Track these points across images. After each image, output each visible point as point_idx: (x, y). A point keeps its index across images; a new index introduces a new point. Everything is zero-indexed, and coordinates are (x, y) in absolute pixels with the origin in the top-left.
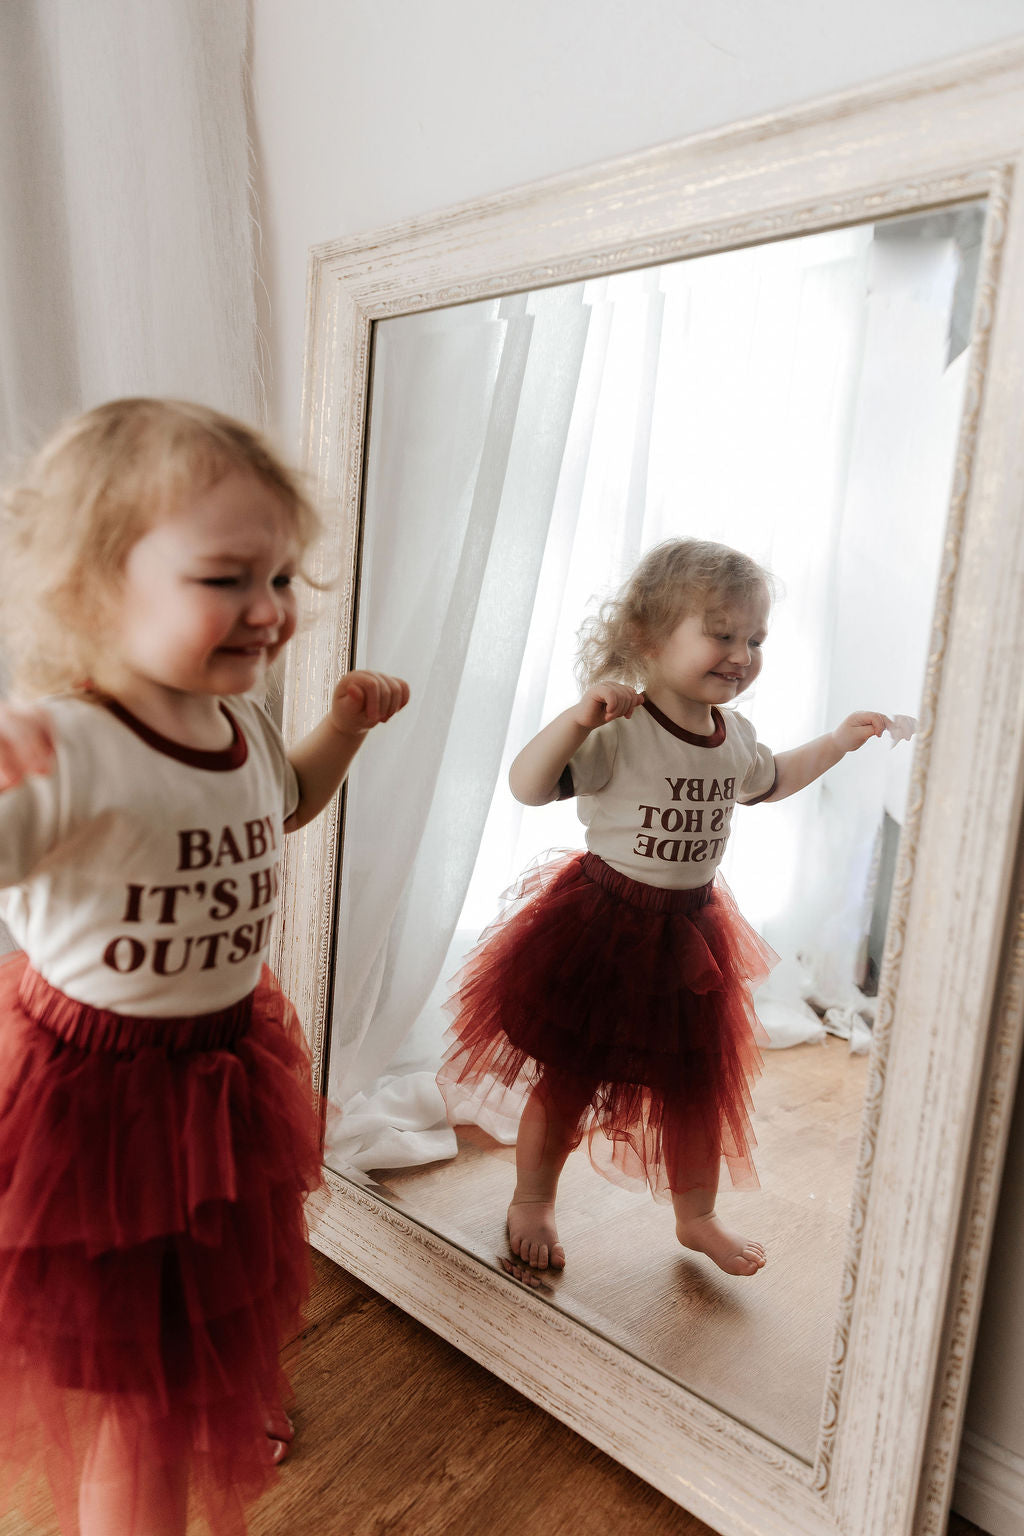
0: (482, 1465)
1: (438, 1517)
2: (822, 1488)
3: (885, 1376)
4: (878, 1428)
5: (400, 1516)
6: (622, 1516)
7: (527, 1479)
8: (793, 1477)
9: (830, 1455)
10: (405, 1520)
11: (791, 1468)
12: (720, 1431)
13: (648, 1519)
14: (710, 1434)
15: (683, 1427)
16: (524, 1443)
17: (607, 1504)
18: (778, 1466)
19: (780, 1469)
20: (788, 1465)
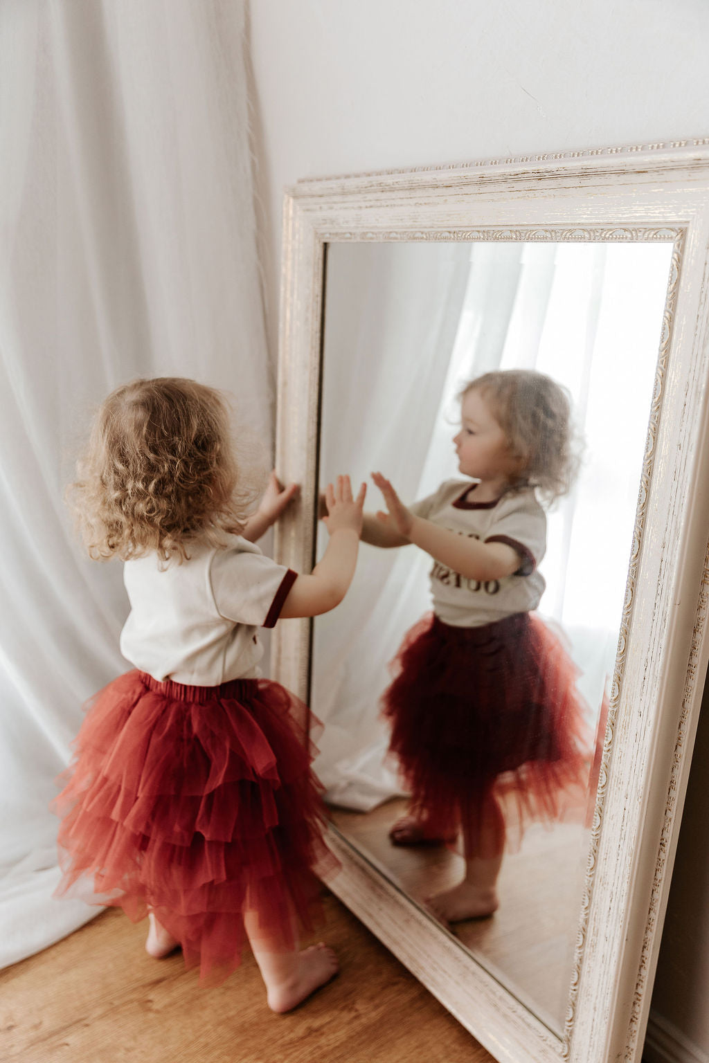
0: (377, 1007)
1: (344, 1031)
2: (565, 1056)
3: (597, 998)
4: (592, 1027)
5: (322, 1026)
6: (455, 1051)
7: (402, 1019)
8: (550, 1046)
9: (570, 1038)
10: (325, 1029)
11: (550, 1041)
12: (514, 1012)
13: (470, 1055)
14: (509, 1012)
15: (495, 1006)
16: (405, 998)
17: (448, 1042)
18: (544, 1038)
19: (545, 1040)
20: (549, 1039)
